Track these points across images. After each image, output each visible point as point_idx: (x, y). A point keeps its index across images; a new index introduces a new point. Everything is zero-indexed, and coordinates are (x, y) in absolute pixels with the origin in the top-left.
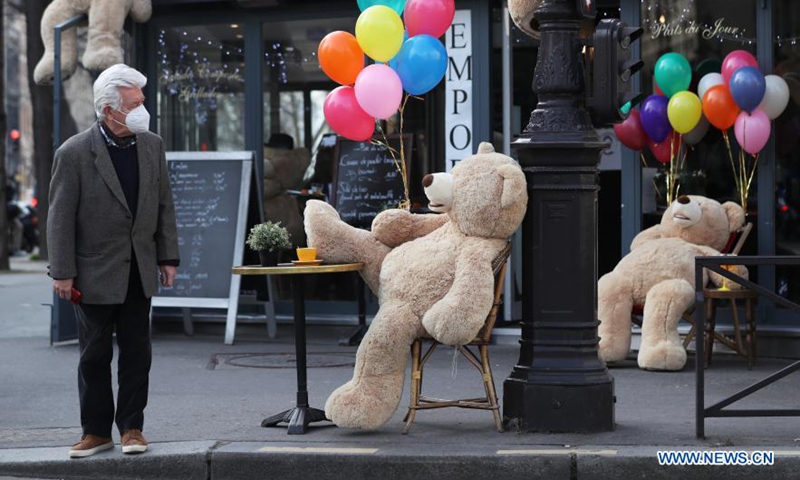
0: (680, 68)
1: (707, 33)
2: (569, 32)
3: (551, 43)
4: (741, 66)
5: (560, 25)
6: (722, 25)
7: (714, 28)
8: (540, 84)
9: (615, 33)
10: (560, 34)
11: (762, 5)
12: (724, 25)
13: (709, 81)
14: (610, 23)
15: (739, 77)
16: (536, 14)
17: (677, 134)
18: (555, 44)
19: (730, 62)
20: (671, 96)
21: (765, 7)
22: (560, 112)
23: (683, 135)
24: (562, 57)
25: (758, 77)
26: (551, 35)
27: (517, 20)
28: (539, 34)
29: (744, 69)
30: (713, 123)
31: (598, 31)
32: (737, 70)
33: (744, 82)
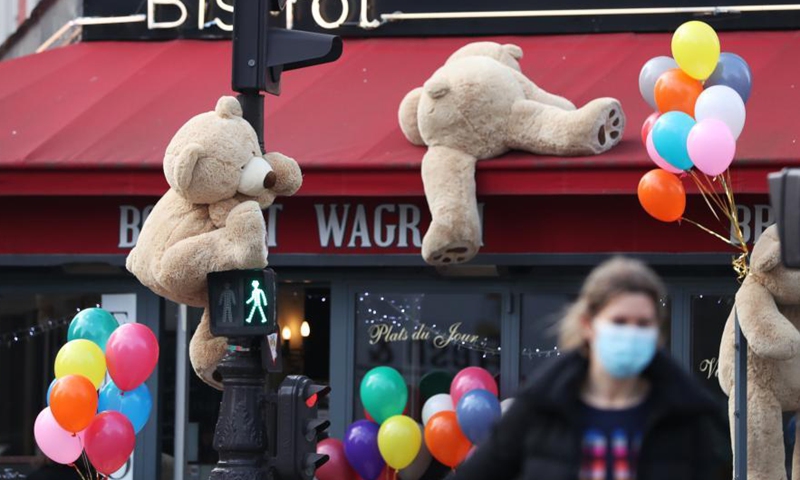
0: (393, 386)
1: (439, 340)
2: (253, 387)
3: (234, 399)
4: (474, 387)
5: (244, 381)
6: (459, 330)
7: (449, 334)
8: (221, 442)
9: (301, 390)
10: (244, 390)
11: (508, 310)
12: (461, 331)
13: (436, 405)
14: (295, 380)
15: (469, 402)
16: (219, 368)
17: (392, 470)
18: (238, 400)
19: (463, 381)
20: (383, 421)
21: (512, 311)
22: (241, 473)
23: (400, 471)
24: (244, 415)
25: (491, 402)
26: (234, 390)
27: (199, 371)
28: (221, 385)
29: (477, 392)
30: (436, 457)
31: (283, 388)
32: (469, 392)
33: (474, 409)
